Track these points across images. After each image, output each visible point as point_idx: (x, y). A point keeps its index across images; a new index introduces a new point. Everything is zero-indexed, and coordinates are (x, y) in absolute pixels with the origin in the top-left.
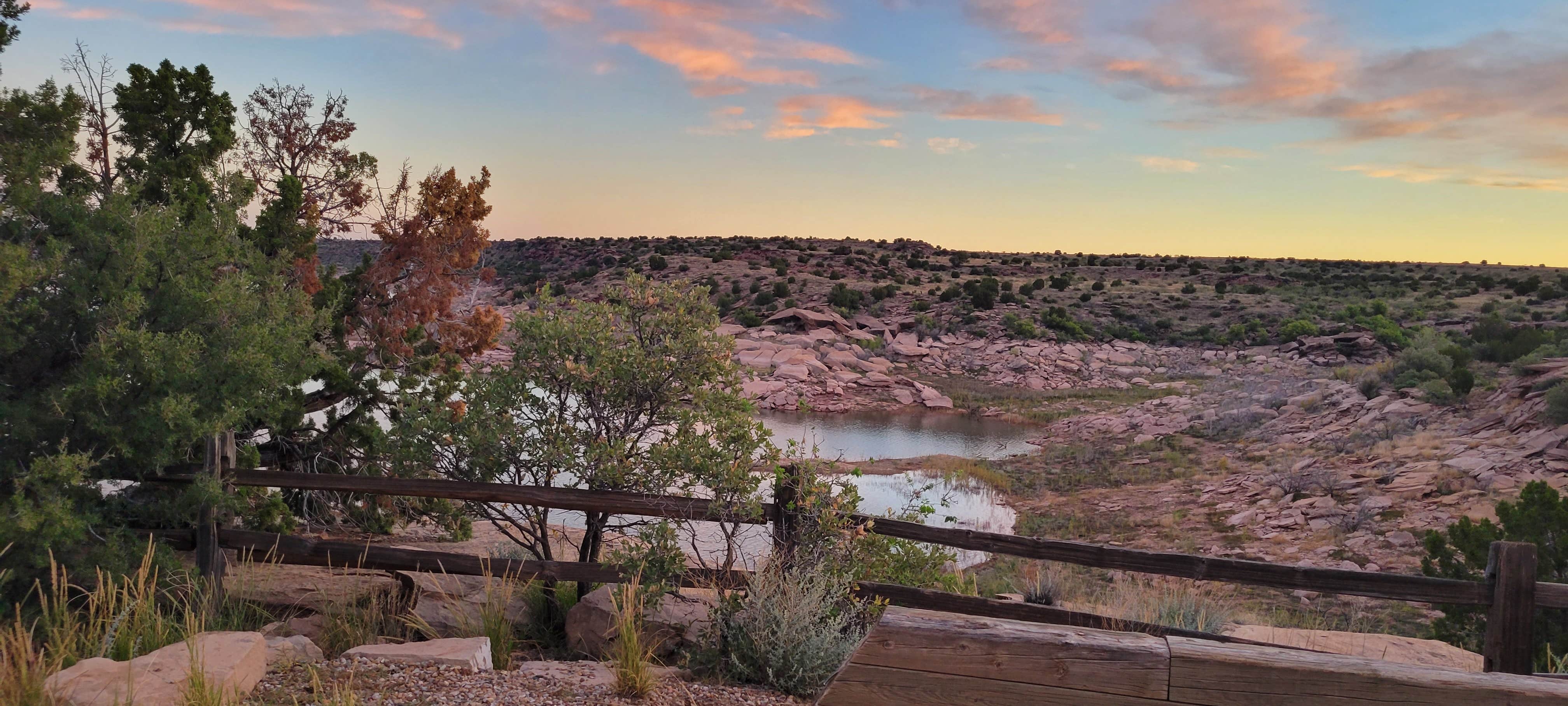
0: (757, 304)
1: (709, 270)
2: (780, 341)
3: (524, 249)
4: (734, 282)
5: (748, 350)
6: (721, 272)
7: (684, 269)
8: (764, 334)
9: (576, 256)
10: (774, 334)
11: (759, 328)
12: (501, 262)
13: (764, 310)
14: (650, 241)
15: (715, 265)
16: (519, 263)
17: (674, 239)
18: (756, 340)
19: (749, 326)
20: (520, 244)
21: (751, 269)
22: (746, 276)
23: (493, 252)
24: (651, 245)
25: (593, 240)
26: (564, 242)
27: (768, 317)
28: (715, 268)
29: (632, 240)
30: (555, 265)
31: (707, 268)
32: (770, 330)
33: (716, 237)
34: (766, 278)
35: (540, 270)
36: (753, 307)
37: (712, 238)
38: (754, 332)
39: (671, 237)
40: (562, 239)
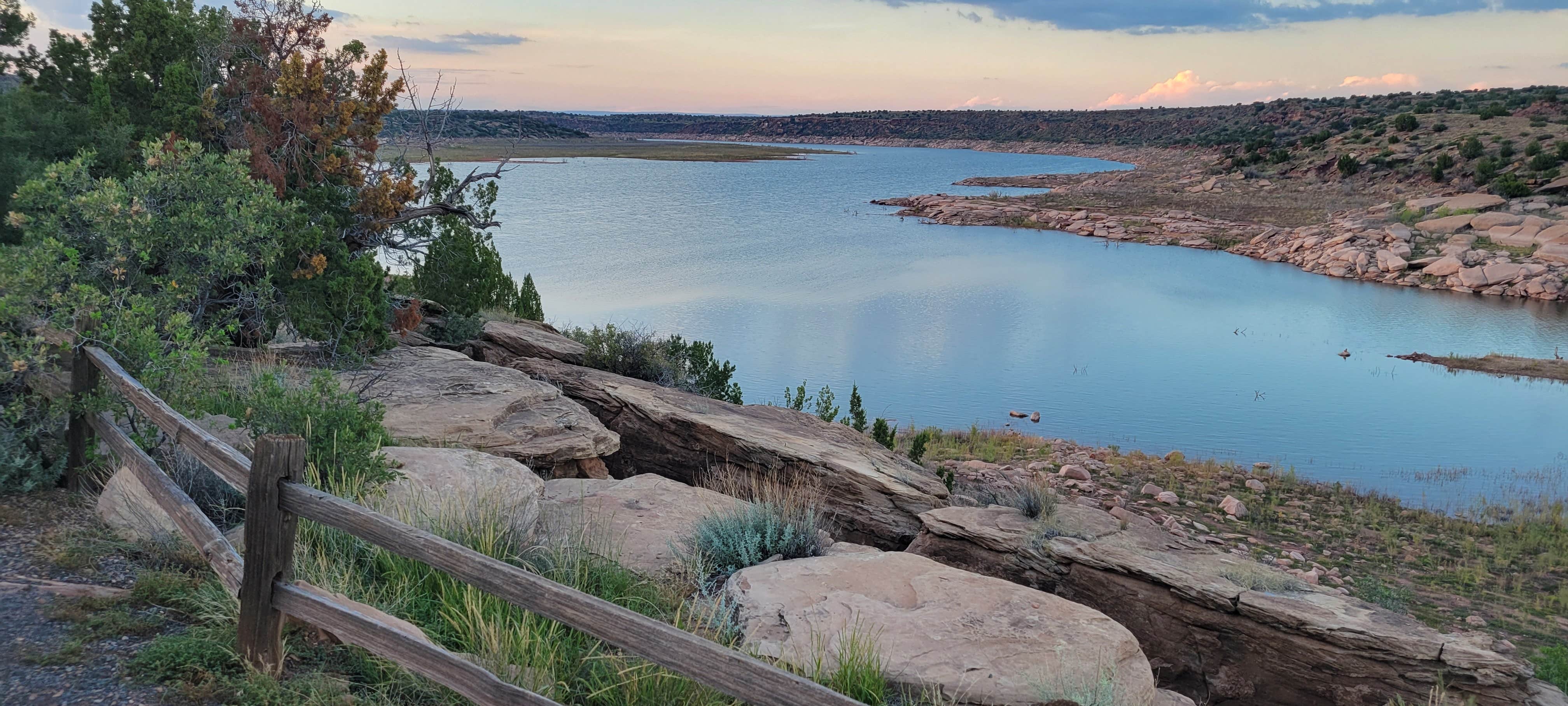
0: (1531, 169)
1: (1473, 129)
2: (1554, 215)
3: (1261, 113)
4: (1504, 143)
5: (1503, 225)
6: (1490, 131)
7: (1440, 129)
8: (1531, 206)
9: (1318, 118)
10: (1546, 206)
11: (1525, 199)
12: (1235, 127)
13: (1540, 175)
14: (1414, 97)
15: (1483, 124)
16: (1253, 128)
17: (1446, 94)
18: (1519, 213)
19: (1513, 196)
20: (1259, 107)
21: (1532, 126)
22: (1525, 135)
23: (1227, 118)
24: (1414, 102)
25: (1343, 100)
26: (1307, 104)
27: (1542, 184)
28: (1483, 126)
29: (1391, 96)
30: (1292, 130)
31: (1472, 126)
32: (1541, 201)
33: (1504, 89)
34: (1551, 137)
35: (1274, 136)
36: (1526, 173)
37: (1499, 90)
38: (1516, 204)
39: (1442, 92)
40: (1306, 100)
